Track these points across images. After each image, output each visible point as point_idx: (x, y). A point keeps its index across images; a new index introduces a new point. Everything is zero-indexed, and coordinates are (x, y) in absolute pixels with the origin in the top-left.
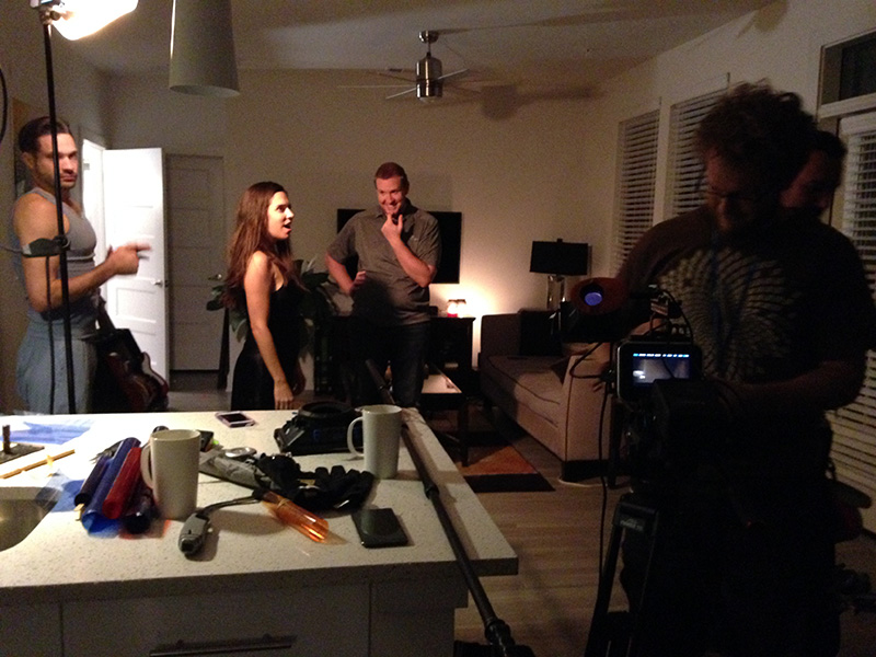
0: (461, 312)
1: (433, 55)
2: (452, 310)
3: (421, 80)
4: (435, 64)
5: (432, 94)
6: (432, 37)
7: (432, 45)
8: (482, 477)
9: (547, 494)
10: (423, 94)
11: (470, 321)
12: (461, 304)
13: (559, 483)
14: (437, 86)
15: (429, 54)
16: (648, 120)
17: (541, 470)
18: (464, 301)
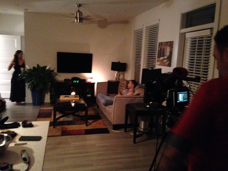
0: (92, 81)
1: (80, 11)
2: (89, 80)
3: (76, 18)
4: (81, 13)
5: (80, 22)
6: (80, 6)
7: (80, 8)
8: (91, 129)
9: (108, 134)
10: (77, 21)
11: (94, 83)
12: (92, 79)
13: (111, 131)
14: (81, 20)
15: (79, 10)
16: (140, 31)
17: (108, 127)
18: (92, 78)
